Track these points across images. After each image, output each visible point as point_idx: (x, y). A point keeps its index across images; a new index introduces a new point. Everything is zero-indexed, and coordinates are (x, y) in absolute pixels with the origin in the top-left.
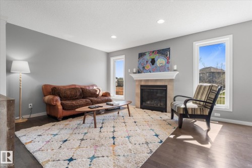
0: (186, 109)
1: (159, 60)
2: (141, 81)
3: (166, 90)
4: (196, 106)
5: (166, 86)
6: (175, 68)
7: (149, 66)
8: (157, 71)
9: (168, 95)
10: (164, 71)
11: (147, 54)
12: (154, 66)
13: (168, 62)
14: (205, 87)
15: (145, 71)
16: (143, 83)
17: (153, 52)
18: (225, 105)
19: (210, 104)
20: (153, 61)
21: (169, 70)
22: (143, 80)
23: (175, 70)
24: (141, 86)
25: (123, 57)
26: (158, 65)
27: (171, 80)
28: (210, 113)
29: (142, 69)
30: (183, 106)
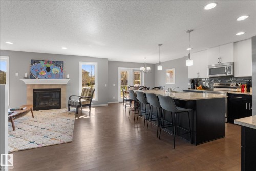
0: (80, 103)
1: (54, 69)
2: (34, 85)
3: (60, 93)
4: (84, 100)
5: (60, 89)
6: (68, 76)
7: (44, 72)
8: (53, 78)
9: (62, 96)
10: (58, 78)
11: (42, 62)
12: (49, 73)
13: (62, 72)
14: (88, 89)
15: (39, 77)
16: (36, 88)
17: (48, 61)
18: (95, 98)
19: (90, 98)
20: (48, 69)
21: (63, 77)
22: (36, 84)
23: (68, 78)
24: (34, 90)
25: (7, 58)
26: (53, 73)
27: (64, 85)
28: (91, 102)
29: (35, 75)
30: (79, 101)
